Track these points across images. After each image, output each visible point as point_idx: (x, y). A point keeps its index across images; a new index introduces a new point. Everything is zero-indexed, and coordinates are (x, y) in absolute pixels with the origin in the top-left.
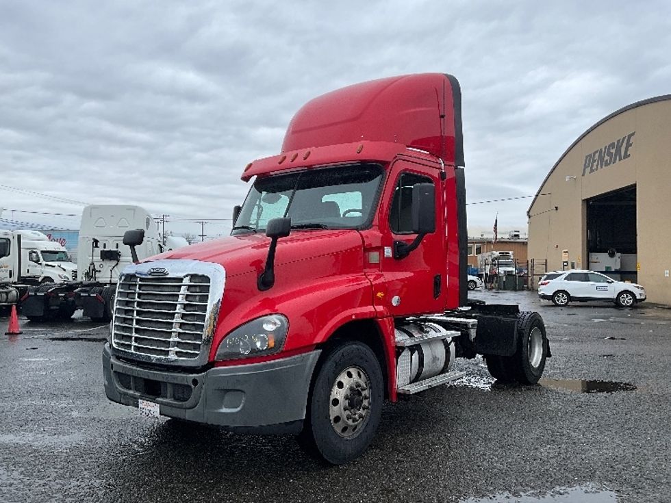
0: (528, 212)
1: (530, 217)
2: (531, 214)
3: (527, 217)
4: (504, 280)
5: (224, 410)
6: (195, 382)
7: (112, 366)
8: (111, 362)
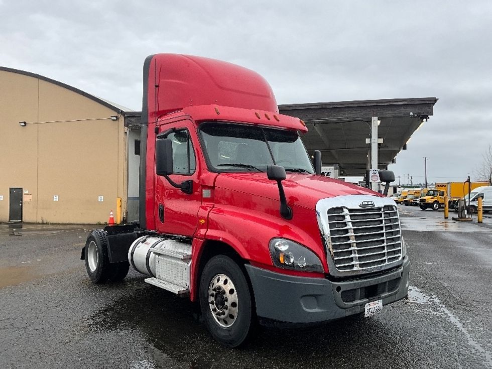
7: (339, 289)
8: (336, 285)
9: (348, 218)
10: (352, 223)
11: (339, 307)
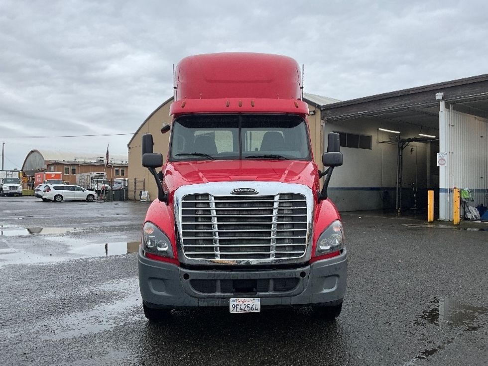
0: (128, 145)
1: (130, 148)
2: (130, 146)
3: (128, 149)
4: (114, 193)
5: (325, 291)
6: (303, 274)
7: (186, 276)
8: (184, 272)
9: (213, 206)
10: (216, 210)
11: (189, 294)
